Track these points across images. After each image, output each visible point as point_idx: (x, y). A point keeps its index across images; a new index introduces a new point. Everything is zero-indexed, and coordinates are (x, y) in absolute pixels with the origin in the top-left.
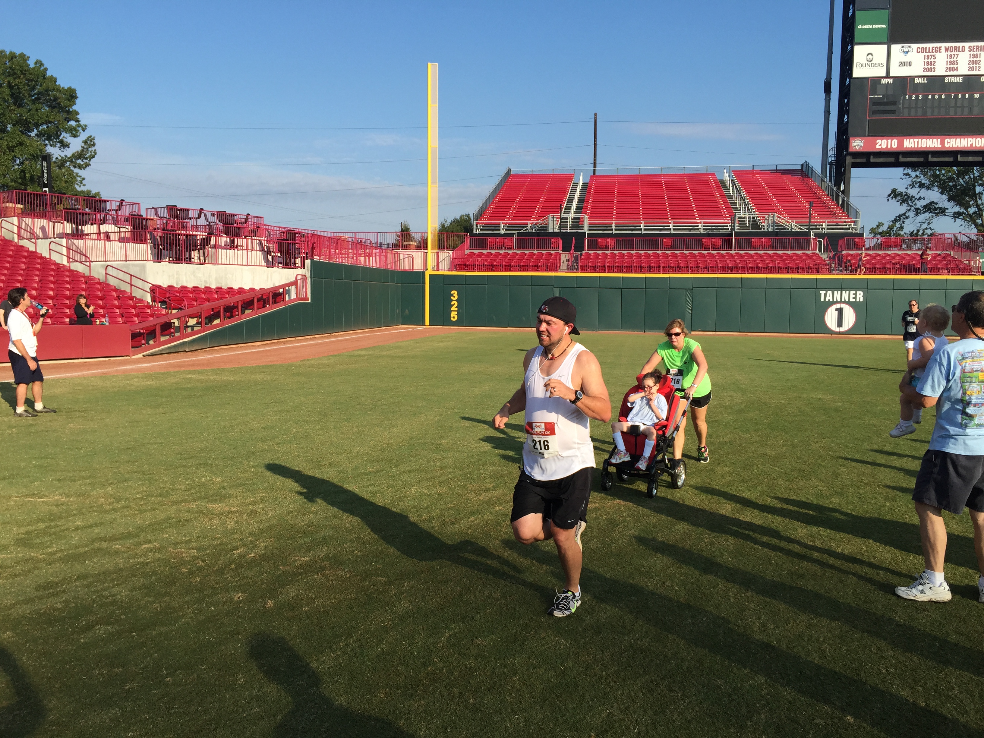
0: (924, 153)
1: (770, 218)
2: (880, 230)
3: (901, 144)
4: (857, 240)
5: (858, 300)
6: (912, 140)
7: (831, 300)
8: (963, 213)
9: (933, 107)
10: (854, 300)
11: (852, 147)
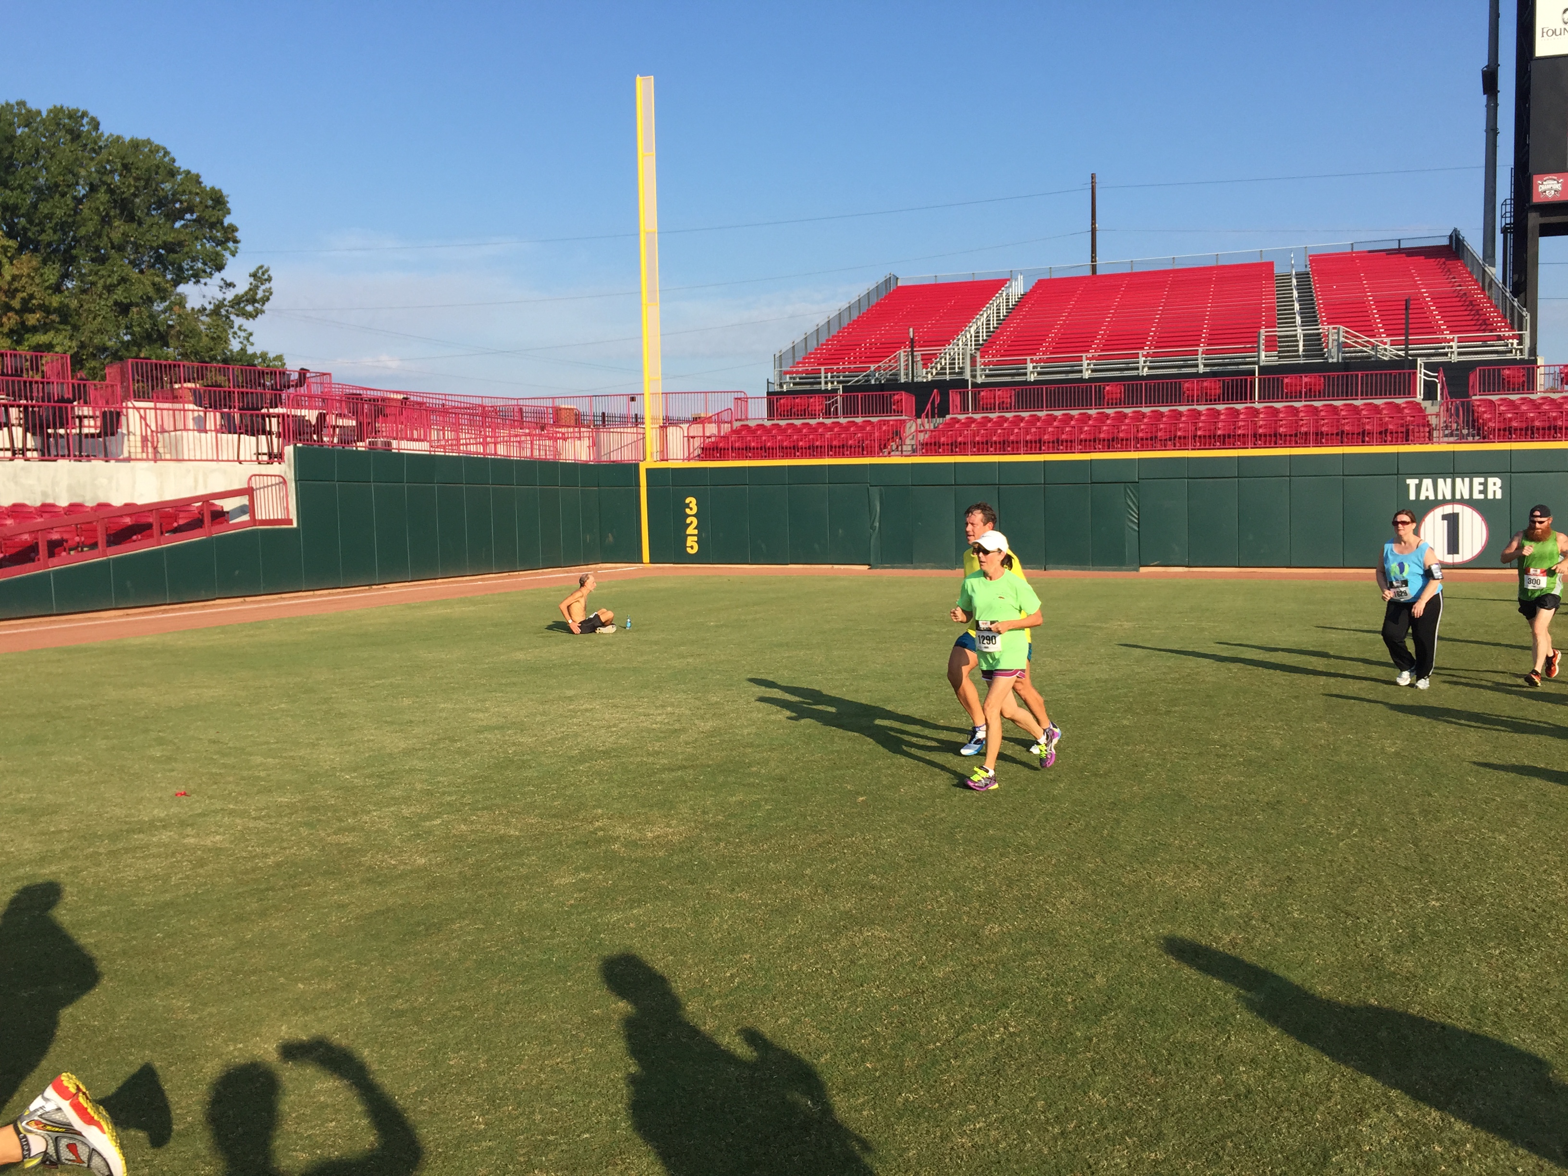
1: (1333, 337)
4: (1507, 372)
5: (1490, 496)
7: (1432, 498)
10: (1482, 496)
11: (1539, 194)
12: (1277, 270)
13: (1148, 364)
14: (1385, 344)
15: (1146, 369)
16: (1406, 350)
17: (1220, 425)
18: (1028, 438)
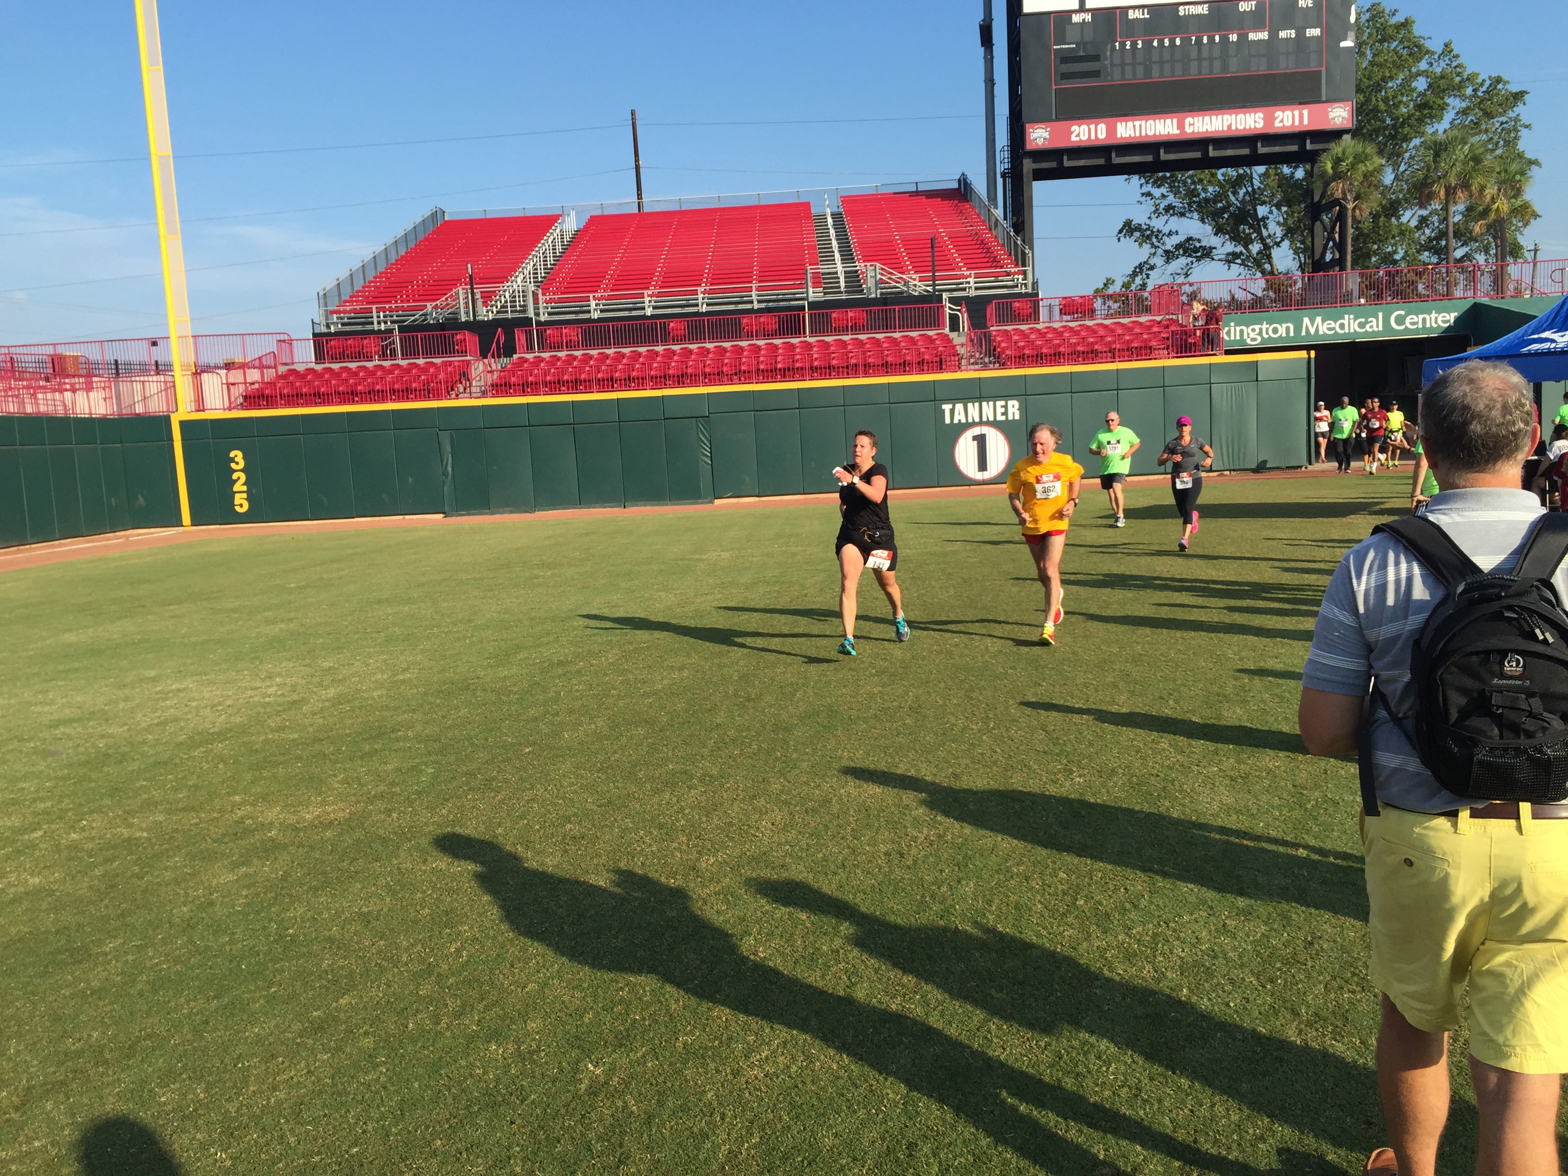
0: (1153, 146)
3: (1111, 131)
4: (1023, 304)
5: (1011, 418)
6: (1130, 124)
7: (963, 421)
8: (1241, 253)
9: (1161, 62)
10: (1003, 418)
11: (1031, 141)
12: (814, 211)
13: (706, 300)
14: (915, 280)
15: (705, 306)
16: (934, 285)
17: (779, 358)
18: (600, 375)
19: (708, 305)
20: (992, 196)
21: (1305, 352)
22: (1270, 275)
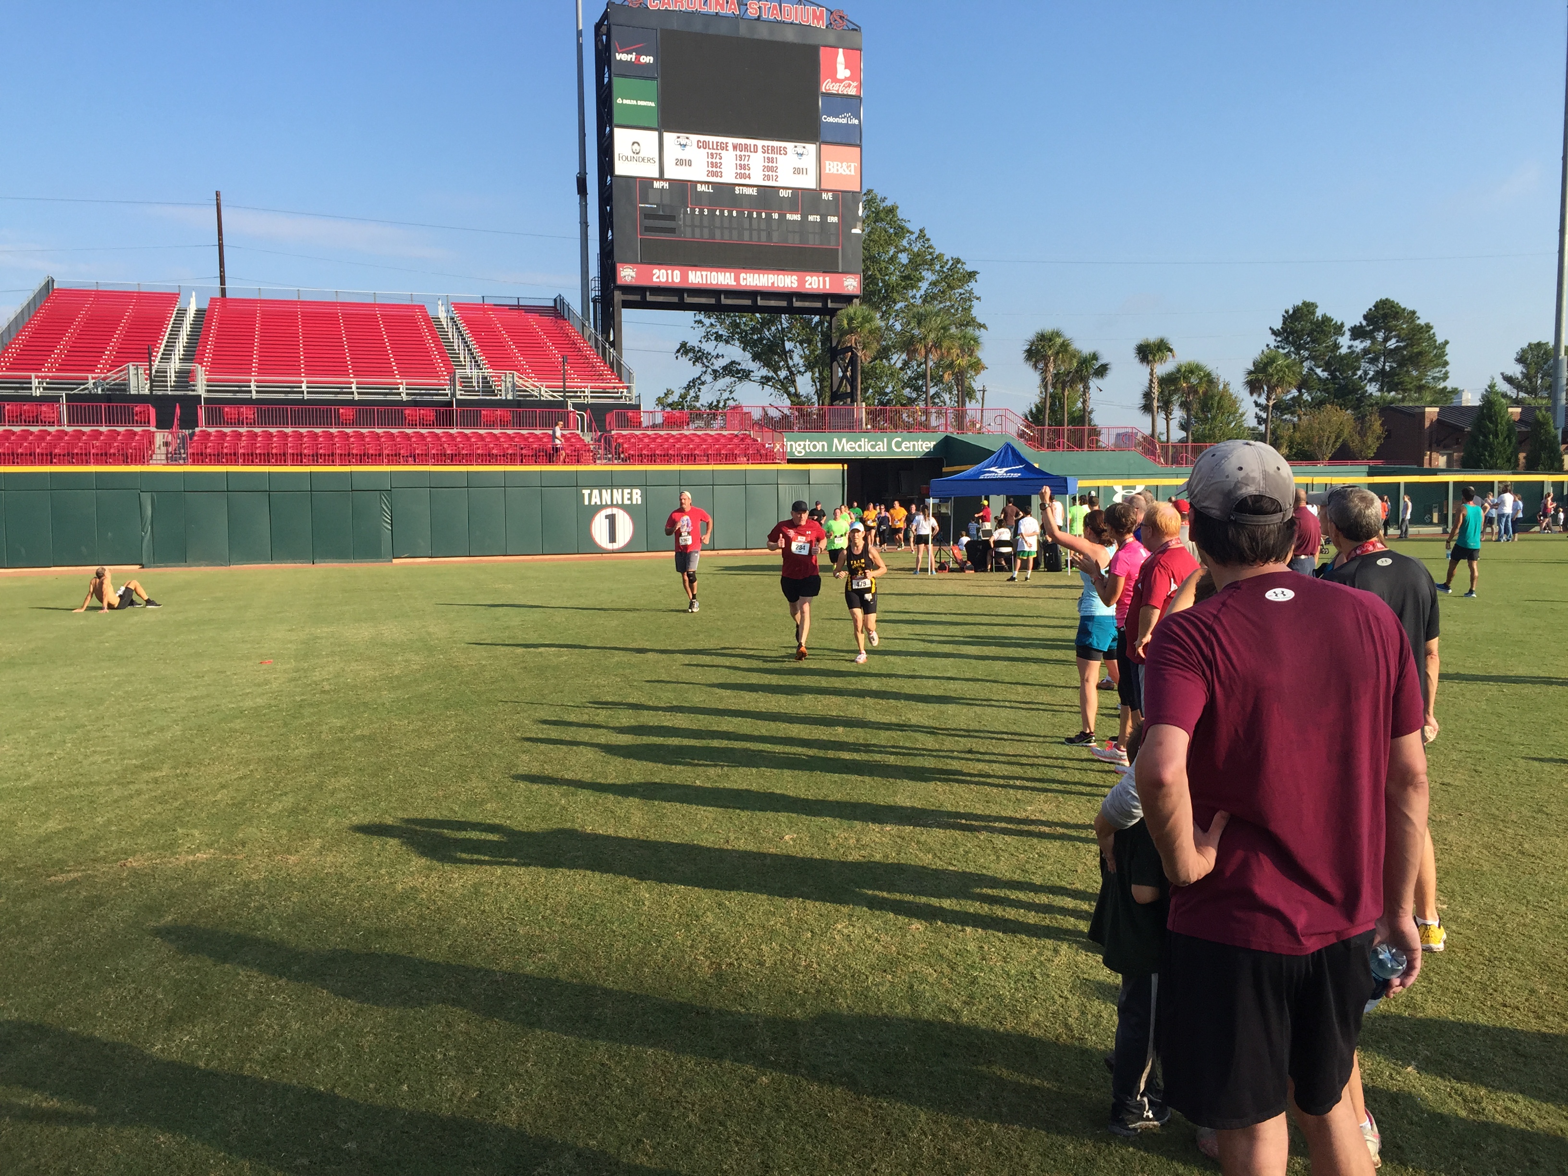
0: (716, 293)
1: (508, 379)
2: (670, 401)
3: (684, 277)
4: (630, 414)
5: (635, 502)
6: (698, 273)
7: (599, 503)
8: (773, 378)
9: (722, 228)
10: (629, 502)
11: (621, 278)
13: (356, 390)
14: (543, 386)
15: (357, 394)
19: (359, 393)
20: (586, 317)
21: (841, 465)
22: (795, 397)
